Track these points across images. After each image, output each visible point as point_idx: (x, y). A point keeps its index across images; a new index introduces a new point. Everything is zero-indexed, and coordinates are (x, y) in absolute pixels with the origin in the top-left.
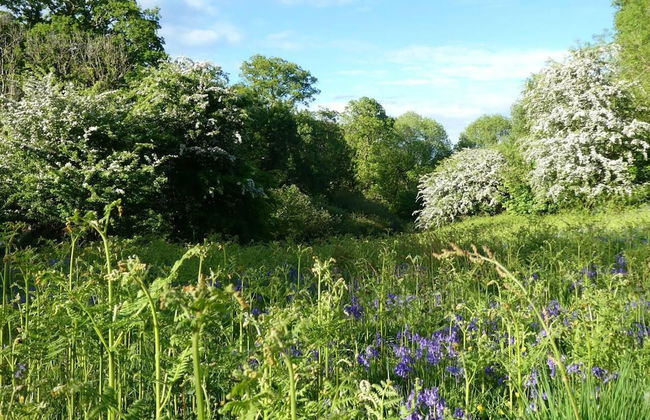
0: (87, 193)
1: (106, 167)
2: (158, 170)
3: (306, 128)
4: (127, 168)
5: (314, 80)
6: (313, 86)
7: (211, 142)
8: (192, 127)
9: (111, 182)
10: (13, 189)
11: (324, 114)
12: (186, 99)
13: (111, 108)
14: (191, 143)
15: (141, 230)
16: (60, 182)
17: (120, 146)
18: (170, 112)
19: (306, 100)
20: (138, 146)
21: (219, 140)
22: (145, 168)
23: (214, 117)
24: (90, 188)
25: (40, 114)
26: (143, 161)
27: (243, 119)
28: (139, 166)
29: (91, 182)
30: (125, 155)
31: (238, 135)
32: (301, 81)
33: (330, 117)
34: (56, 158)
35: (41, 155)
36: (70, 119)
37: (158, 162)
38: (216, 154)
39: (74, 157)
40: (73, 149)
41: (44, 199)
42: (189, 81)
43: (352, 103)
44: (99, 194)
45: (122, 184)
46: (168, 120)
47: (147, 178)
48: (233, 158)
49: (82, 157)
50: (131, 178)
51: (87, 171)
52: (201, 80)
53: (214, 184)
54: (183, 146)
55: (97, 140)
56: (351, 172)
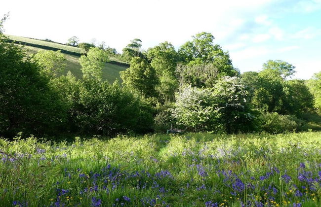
0: (199, 119)
1: (204, 111)
2: (219, 112)
3: (286, 88)
4: (210, 111)
5: (294, 67)
6: (294, 70)
7: (236, 102)
8: (230, 98)
9: (206, 116)
10: (181, 118)
11: (298, 81)
12: (228, 90)
13: (206, 95)
14: (230, 103)
15: (214, 129)
16: (193, 116)
17: (208, 105)
18: (224, 94)
19: (291, 76)
20: (213, 105)
21: (239, 101)
22: (215, 111)
23: (237, 94)
24: (200, 118)
25: (187, 97)
26: (214, 109)
27: (247, 94)
28: (213, 111)
29: (200, 116)
30: (210, 108)
31: (245, 100)
32: (289, 68)
33: (301, 82)
34: (192, 109)
35: (188, 108)
36: (195, 98)
37: (219, 109)
38: (238, 106)
39: (196, 109)
40: (196, 106)
41: (189, 120)
42: (230, 83)
43: (315, 74)
44: (202, 119)
45: (209, 116)
46: (223, 96)
47: (215, 114)
48: (243, 107)
49: (198, 108)
50: (211, 114)
51: (199, 113)
52: (233, 83)
53: (237, 115)
54: (227, 104)
55: (202, 104)
56: (312, 104)
